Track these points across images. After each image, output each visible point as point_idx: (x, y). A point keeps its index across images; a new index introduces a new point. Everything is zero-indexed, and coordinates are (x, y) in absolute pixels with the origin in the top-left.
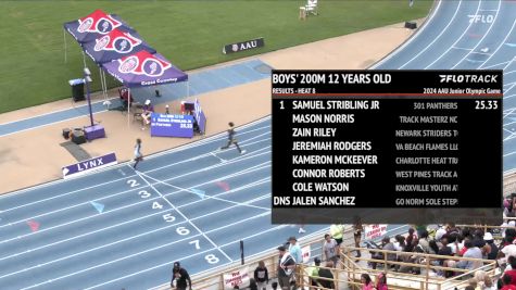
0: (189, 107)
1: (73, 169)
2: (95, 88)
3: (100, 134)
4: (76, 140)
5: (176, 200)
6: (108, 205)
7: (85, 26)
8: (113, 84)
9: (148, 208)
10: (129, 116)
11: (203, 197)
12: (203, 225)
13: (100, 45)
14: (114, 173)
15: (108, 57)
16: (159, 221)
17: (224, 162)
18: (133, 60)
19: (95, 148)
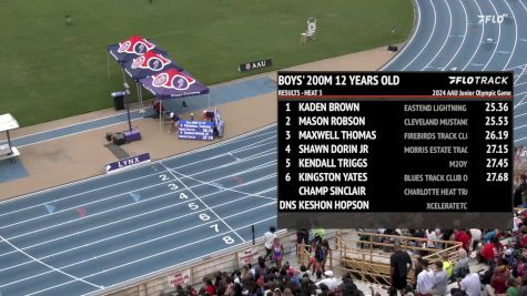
0: (210, 116)
1: (114, 166)
2: (133, 99)
3: (137, 137)
4: (117, 142)
5: (199, 191)
6: (144, 195)
7: (124, 48)
8: (147, 96)
9: (176, 198)
10: (161, 122)
11: (222, 189)
12: (221, 212)
13: (137, 64)
14: (148, 170)
15: (143, 74)
16: (185, 209)
17: (239, 161)
18: (165, 76)
19: (132, 149)
